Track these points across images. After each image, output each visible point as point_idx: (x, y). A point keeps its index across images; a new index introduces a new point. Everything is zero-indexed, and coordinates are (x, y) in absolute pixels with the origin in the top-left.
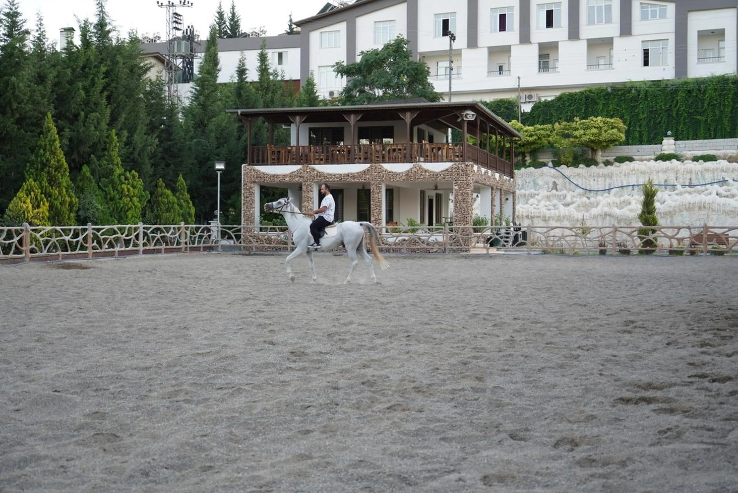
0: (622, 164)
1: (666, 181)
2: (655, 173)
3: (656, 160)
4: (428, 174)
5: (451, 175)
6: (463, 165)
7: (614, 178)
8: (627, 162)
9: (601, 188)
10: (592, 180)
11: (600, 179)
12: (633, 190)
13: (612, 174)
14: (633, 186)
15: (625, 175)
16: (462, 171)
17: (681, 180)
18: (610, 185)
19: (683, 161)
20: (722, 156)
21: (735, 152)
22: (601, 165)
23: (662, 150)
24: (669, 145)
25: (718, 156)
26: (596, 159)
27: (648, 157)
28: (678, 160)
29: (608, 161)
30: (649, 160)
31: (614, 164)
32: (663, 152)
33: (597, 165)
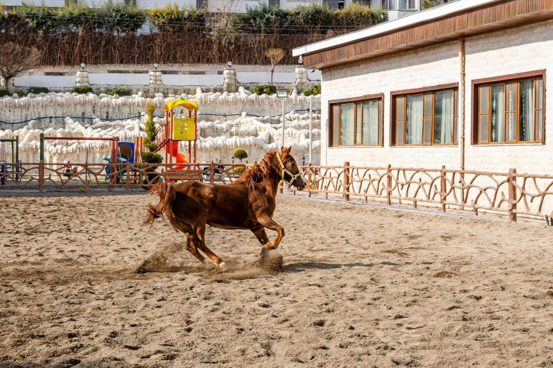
0: (37, 95)
1: (83, 114)
2: (72, 105)
3: (72, 92)
7: (31, 110)
8: (43, 93)
10: (7, 111)
11: (16, 110)
12: (51, 122)
13: (29, 105)
14: (51, 117)
15: (42, 107)
17: (98, 113)
18: (26, 116)
19: (98, 94)
20: (134, 91)
21: (146, 87)
22: (15, 95)
23: (76, 83)
24: (83, 77)
25: (131, 91)
26: (7, 89)
27: (62, 89)
28: (93, 93)
29: (21, 91)
30: (65, 92)
31: (29, 95)
32: (78, 85)
33: (10, 95)
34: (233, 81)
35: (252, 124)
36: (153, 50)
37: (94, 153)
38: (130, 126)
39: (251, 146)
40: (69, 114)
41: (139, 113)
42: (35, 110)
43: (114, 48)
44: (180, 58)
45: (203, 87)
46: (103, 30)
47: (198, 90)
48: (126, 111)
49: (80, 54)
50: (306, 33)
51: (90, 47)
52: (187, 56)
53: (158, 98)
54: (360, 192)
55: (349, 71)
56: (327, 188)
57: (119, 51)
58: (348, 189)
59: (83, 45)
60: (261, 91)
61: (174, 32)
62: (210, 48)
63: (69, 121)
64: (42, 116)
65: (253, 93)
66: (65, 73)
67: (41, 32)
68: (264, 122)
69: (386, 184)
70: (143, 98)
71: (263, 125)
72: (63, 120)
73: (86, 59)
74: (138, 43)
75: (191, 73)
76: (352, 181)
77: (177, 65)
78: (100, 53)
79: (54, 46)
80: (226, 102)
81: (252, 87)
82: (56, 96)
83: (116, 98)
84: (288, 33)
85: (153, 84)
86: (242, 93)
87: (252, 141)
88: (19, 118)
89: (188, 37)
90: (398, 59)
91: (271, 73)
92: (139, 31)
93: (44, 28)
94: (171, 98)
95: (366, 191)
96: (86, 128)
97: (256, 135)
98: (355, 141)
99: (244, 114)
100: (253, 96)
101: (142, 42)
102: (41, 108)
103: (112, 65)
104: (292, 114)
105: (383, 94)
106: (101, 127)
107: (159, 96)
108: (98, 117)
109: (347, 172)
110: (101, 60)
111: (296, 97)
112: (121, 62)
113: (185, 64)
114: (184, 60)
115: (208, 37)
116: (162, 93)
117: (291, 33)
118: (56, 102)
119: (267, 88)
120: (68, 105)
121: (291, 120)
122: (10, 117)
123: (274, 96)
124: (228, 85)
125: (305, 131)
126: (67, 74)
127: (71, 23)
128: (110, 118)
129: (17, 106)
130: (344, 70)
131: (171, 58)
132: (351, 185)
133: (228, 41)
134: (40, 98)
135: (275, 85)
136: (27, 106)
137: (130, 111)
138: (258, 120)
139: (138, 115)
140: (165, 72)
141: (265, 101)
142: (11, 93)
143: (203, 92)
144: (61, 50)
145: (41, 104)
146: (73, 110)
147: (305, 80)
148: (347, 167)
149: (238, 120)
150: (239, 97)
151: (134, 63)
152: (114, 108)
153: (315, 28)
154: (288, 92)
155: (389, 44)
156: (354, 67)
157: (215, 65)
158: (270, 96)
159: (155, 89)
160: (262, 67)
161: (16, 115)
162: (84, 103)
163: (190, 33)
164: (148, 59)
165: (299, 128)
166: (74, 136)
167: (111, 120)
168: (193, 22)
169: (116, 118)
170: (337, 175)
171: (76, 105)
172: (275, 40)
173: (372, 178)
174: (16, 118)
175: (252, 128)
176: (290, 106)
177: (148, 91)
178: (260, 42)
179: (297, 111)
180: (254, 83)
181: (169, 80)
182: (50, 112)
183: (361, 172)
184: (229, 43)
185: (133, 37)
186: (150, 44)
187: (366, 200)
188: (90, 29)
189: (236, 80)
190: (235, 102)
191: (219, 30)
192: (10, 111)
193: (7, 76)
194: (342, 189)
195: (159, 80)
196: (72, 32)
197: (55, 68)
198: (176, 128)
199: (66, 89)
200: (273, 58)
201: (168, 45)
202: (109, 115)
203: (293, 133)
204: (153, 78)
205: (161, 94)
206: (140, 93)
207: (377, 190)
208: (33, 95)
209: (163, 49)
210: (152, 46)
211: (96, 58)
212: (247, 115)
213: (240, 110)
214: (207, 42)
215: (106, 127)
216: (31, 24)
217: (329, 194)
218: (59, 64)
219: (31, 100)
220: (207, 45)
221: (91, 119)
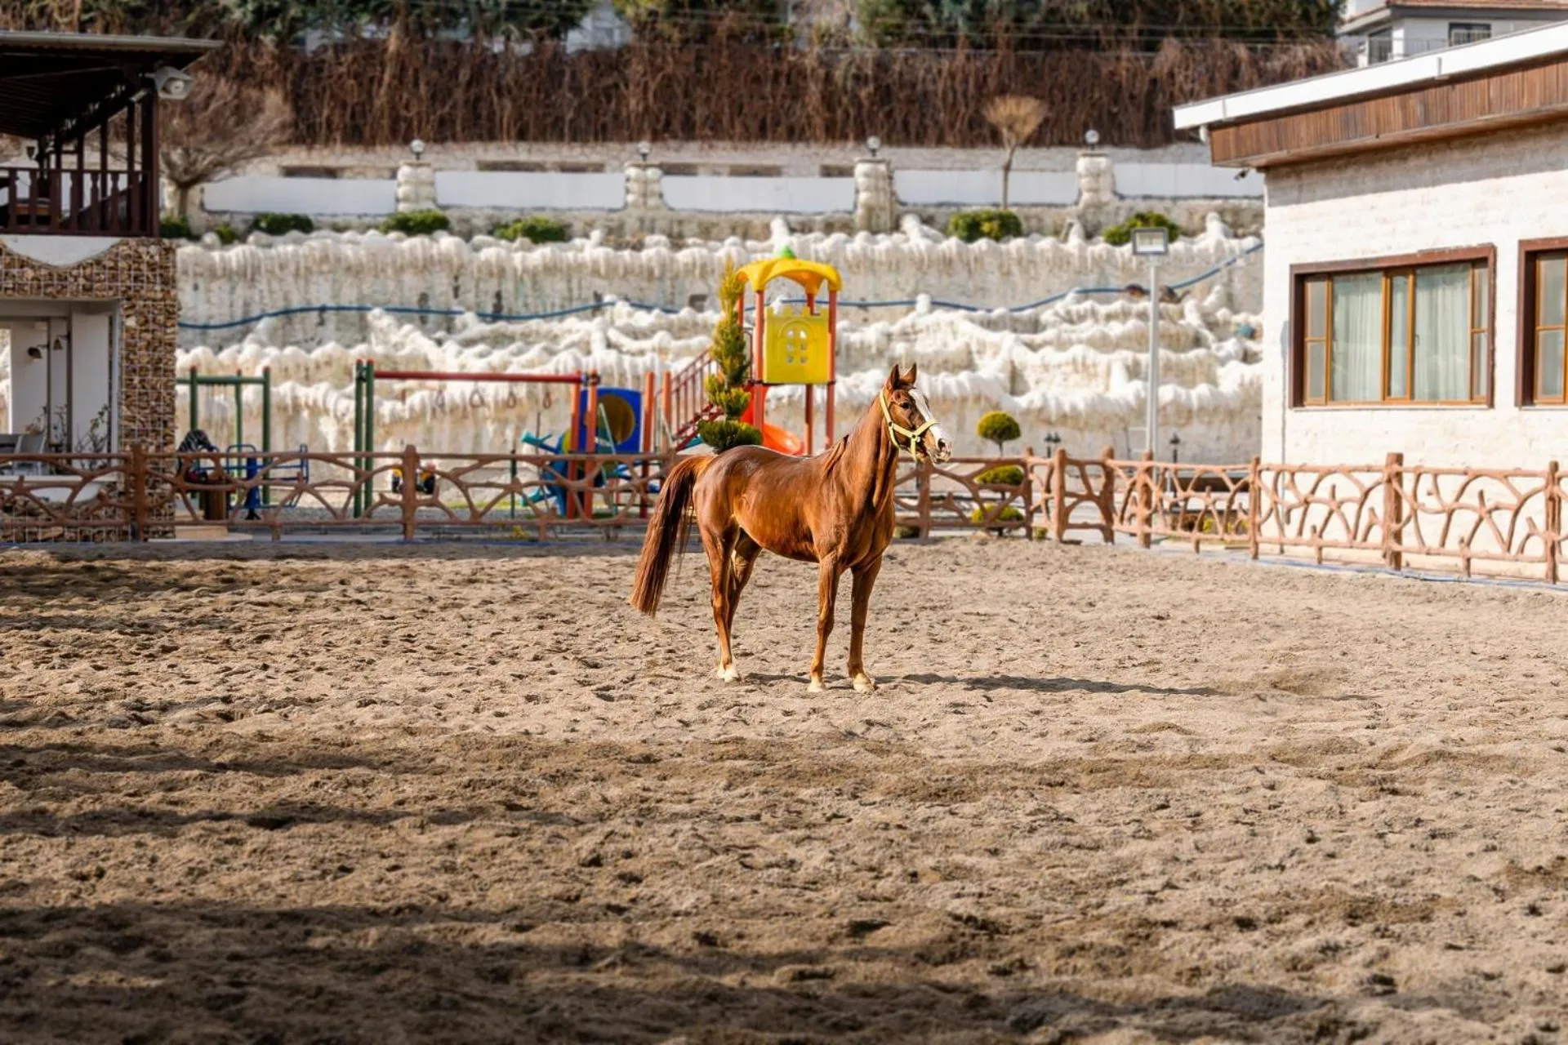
0: (278, 239)
1: (424, 298)
2: (390, 271)
3: (387, 229)
4: (30, 273)
5: (114, 278)
6: (153, 249)
7: (262, 285)
8: (295, 234)
9: (221, 315)
10: (188, 289)
11: (214, 286)
12: (322, 323)
13: (256, 270)
14: (323, 309)
15: (297, 275)
16: (152, 267)
17: (470, 297)
18: (247, 304)
19: (467, 236)
20: (578, 227)
21: (615, 216)
22: (210, 238)
23: (398, 200)
24: (419, 183)
25: (569, 226)
26: (184, 220)
27: (355, 221)
28: (452, 233)
29: (227, 225)
30: (364, 229)
31: (251, 238)
32: (403, 207)
33: (194, 238)
34: (883, 199)
35: (955, 333)
36: (621, 99)
37: (476, 423)
38: (575, 337)
39: (964, 400)
40: (379, 297)
41: (598, 297)
42: (275, 286)
43: (499, 91)
44: (704, 124)
45: (792, 218)
46: (461, 34)
47: (778, 226)
48: (555, 289)
49: (393, 108)
50: (1096, 45)
51: (423, 88)
52: (725, 120)
53: (655, 249)
54: (1443, 544)
55: (1365, 175)
56: (1319, 532)
57: (514, 101)
58: (1398, 536)
59: (401, 82)
60: (972, 230)
61: (685, 42)
62: (797, 94)
63: (380, 319)
64: (296, 303)
65: (946, 233)
66: (343, 169)
67: (268, 40)
68: (990, 325)
69: (1540, 521)
70: (610, 250)
71: (991, 336)
72: (363, 318)
73: (409, 126)
74: (573, 75)
75: (737, 171)
76: (1414, 512)
77: (694, 146)
78: (454, 107)
79: (308, 85)
80: (867, 264)
81: (941, 215)
82: (338, 241)
83: (522, 248)
84: (1038, 48)
85: (635, 204)
86: (914, 236)
87: (967, 385)
88: (226, 310)
89: (730, 57)
90: (1545, 142)
91: (1001, 174)
92: (575, 40)
93: (278, 26)
94: (695, 250)
95: (1467, 542)
96: (440, 343)
97: (970, 366)
98: (1387, 391)
99: (923, 301)
100: (951, 244)
101: (585, 76)
102: (291, 279)
103: (492, 146)
104: (1069, 303)
105: (1493, 249)
106: (482, 339)
107: (657, 244)
108: (469, 309)
109: (1395, 484)
110: (458, 128)
111: (1082, 250)
112: (522, 136)
113: (721, 144)
114: (716, 130)
115: (791, 58)
116: (663, 232)
117: (1051, 46)
118: (338, 260)
119: (990, 219)
120: (378, 271)
121: (1071, 322)
122: (195, 308)
123: (1015, 244)
124: (870, 210)
125: (1127, 355)
126: (348, 173)
127: (364, 10)
128: (505, 312)
129: (219, 272)
130: (1350, 172)
131: (676, 125)
132: (1410, 527)
133: (853, 70)
134: (290, 248)
135: (1014, 210)
136: (248, 274)
137: (570, 290)
138: (972, 320)
139: (592, 302)
140: (670, 170)
141: (987, 260)
142: (195, 232)
143: (792, 231)
144: (333, 96)
145: (292, 268)
146: (391, 285)
147: (1106, 196)
148: (1396, 468)
149: (907, 321)
150: (905, 247)
151: (560, 138)
152: (519, 281)
153: (1121, 32)
154: (1061, 232)
155: (1532, 95)
156: (1384, 165)
157: (814, 148)
158: (1003, 247)
159: (642, 220)
160: (960, 154)
161: (214, 299)
162: (426, 266)
163: (735, 44)
164: (604, 127)
165: (1104, 344)
166: (402, 369)
167: (510, 318)
168: (743, 10)
169: (523, 312)
170: (1358, 494)
171: (400, 270)
172: (1000, 70)
173: (1489, 504)
174: (215, 311)
175: (955, 346)
176: (1065, 277)
177: (621, 227)
178: (952, 76)
179: (1085, 293)
180: (948, 204)
181: (685, 195)
182: (321, 293)
183: (1449, 485)
184: (857, 78)
185: (558, 56)
186: (609, 81)
187: (1468, 567)
188: (422, 28)
189: (893, 194)
190: (895, 263)
191: (825, 36)
192: (196, 287)
193: (186, 178)
194: (1376, 535)
195: (653, 194)
196: (363, 40)
197: (314, 153)
198: (772, 347)
199: (367, 220)
200: (1010, 128)
201: (668, 81)
202: (504, 303)
203: (1089, 362)
204: (634, 186)
205: (663, 238)
206: (596, 235)
207: (1505, 536)
208: (264, 238)
209: (650, 95)
210: (616, 86)
211: (442, 122)
212: (935, 304)
213: (909, 289)
214: (789, 76)
215: (498, 341)
216: (237, 14)
217: (1325, 551)
218: (328, 141)
219: (261, 253)
220: (788, 82)
221: (448, 315)
